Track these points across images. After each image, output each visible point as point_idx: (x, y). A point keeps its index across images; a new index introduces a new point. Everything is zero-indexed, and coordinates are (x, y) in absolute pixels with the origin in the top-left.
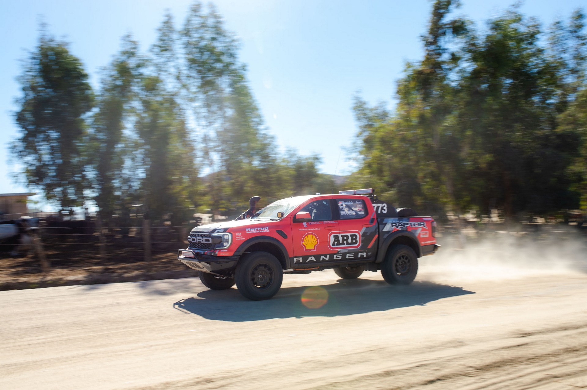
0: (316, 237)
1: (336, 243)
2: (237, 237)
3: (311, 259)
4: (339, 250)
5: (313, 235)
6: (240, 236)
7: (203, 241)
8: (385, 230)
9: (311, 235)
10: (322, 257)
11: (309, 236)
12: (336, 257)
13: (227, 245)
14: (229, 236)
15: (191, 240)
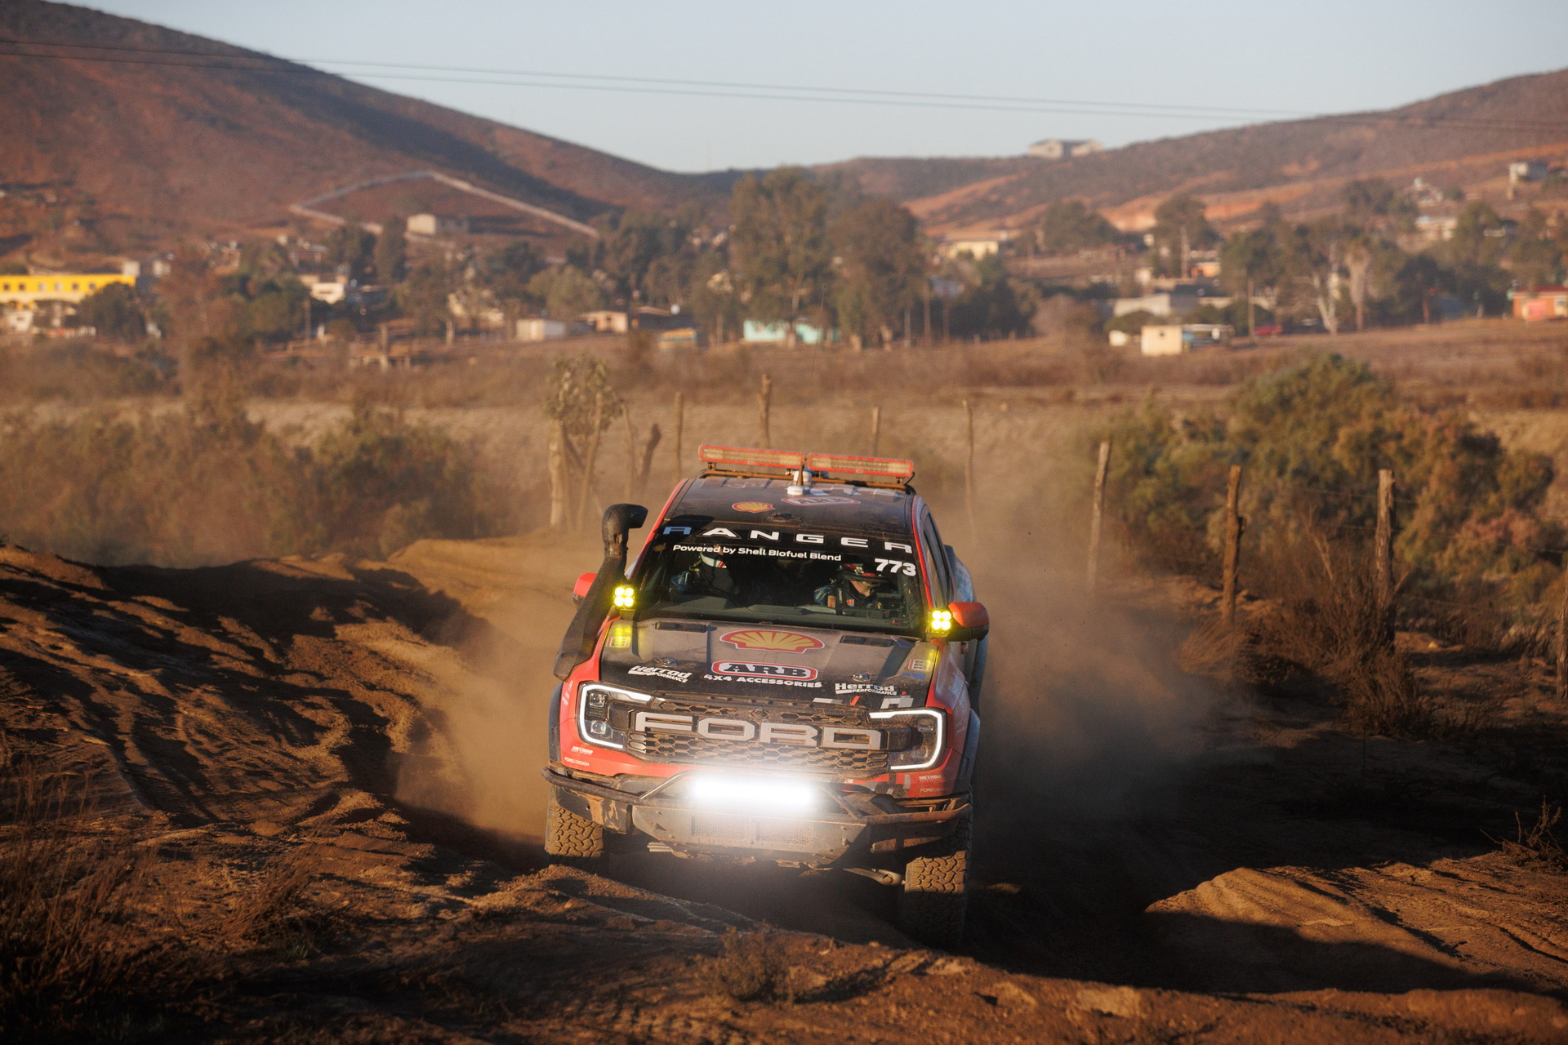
7: (819, 738)
13: (926, 755)
14: (935, 720)
15: (695, 729)
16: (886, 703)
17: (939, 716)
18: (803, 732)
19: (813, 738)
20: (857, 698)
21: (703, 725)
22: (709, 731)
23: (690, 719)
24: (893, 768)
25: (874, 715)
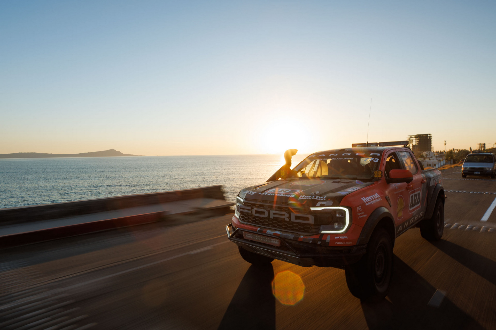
0: (403, 201)
1: (411, 205)
2: (359, 214)
3: (400, 229)
4: (413, 212)
5: (402, 198)
6: (362, 212)
7: (289, 217)
8: (431, 185)
9: (401, 198)
10: (405, 224)
11: (400, 199)
12: (411, 222)
13: (342, 228)
14: (344, 212)
15: (252, 212)
16: (319, 204)
17: (347, 211)
18: (284, 215)
19: (287, 217)
20: (306, 201)
21: (254, 210)
22: (256, 213)
23: (250, 208)
24: (323, 232)
25: (312, 209)
